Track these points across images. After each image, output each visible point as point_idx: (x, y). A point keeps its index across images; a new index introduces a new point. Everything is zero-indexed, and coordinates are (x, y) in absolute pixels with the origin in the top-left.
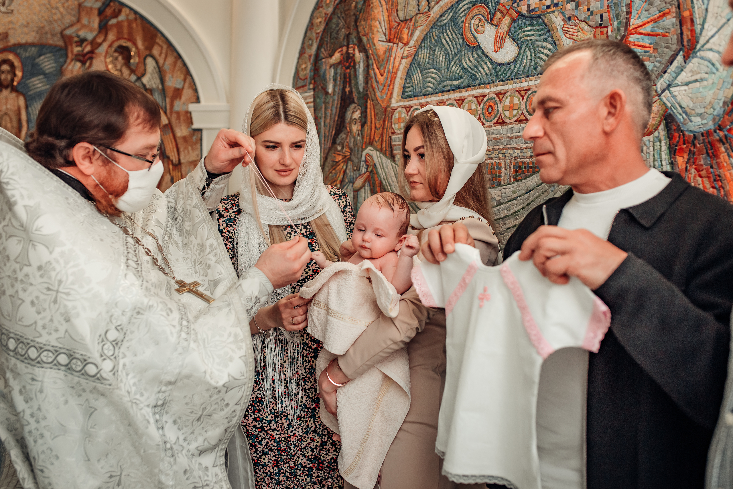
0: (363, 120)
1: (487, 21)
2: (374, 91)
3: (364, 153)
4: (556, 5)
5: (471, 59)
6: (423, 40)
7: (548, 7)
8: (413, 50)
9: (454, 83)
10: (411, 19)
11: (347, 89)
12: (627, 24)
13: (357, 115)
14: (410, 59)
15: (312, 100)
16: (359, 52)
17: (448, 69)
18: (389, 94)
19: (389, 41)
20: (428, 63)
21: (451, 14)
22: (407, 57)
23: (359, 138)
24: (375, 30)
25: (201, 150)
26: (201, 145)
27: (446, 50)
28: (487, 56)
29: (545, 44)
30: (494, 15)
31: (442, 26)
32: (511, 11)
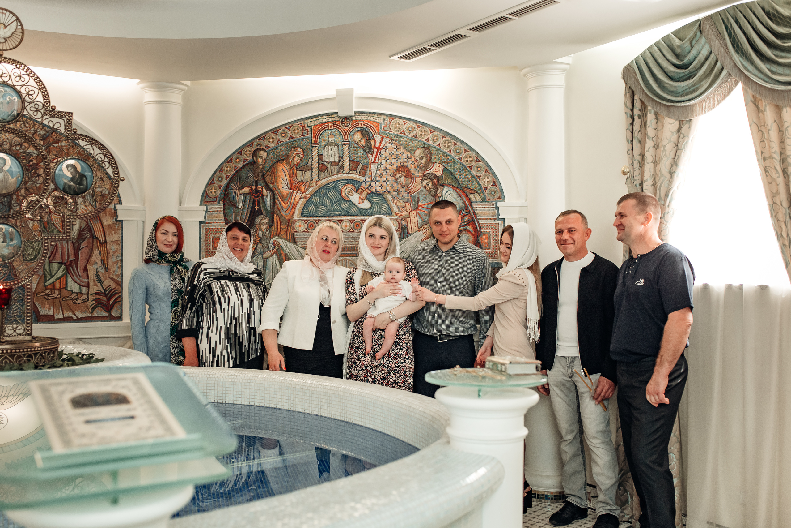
0: (271, 224)
1: (355, 191)
2: (279, 210)
3: (272, 240)
4: (389, 192)
5: (346, 205)
6: (316, 192)
7: (385, 192)
8: (308, 196)
9: (336, 213)
10: (307, 182)
11: (257, 208)
12: (418, 204)
13: (266, 221)
14: (306, 200)
15: (222, 210)
16: (266, 191)
17: (332, 207)
18: (291, 213)
19: (291, 189)
20: (319, 203)
21: (333, 185)
22: (304, 198)
23: (267, 232)
24: (280, 182)
25: (122, 234)
26: (122, 231)
27: (330, 199)
28: (355, 205)
29: (384, 204)
30: (358, 190)
31: (328, 189)
32: (367, 190)
